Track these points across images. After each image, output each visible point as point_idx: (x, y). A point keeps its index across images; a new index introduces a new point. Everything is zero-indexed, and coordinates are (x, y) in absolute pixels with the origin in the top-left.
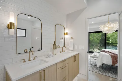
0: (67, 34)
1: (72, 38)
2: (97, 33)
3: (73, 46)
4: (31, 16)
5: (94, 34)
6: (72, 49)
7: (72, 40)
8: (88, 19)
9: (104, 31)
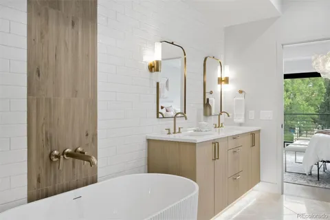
0: (227, 81)
1: (241, 92)
2: (307, 79)
3: (243, 113)
4: (172, 43)
5: (299, 80)
6: (241, 120)
7: (241, 97)
8: (283, 45)
9: (324, 73)
